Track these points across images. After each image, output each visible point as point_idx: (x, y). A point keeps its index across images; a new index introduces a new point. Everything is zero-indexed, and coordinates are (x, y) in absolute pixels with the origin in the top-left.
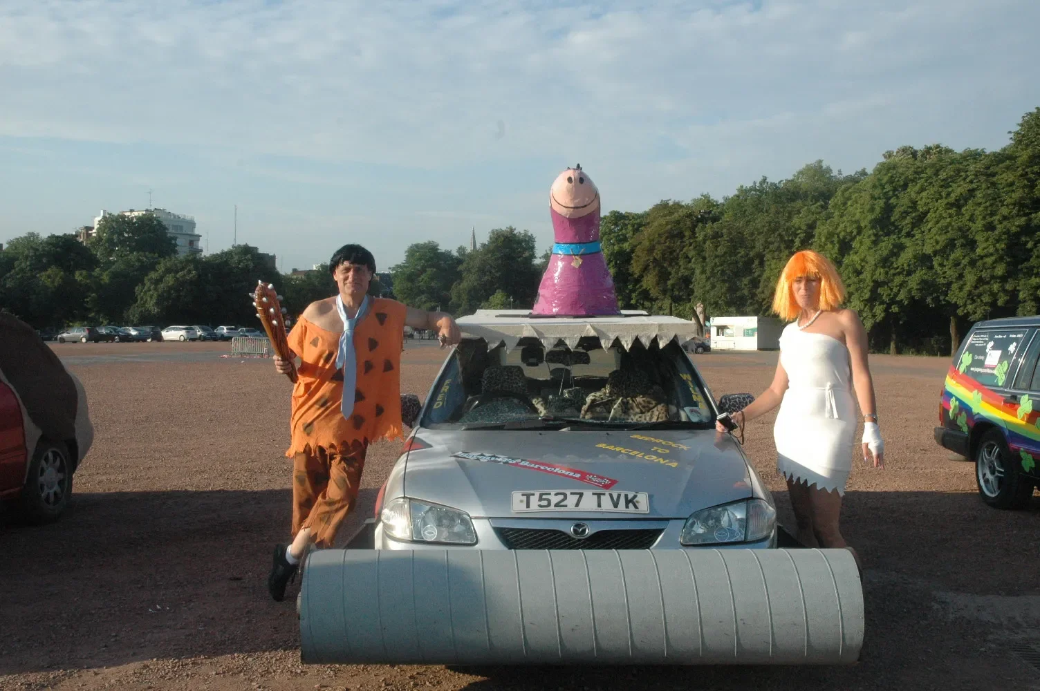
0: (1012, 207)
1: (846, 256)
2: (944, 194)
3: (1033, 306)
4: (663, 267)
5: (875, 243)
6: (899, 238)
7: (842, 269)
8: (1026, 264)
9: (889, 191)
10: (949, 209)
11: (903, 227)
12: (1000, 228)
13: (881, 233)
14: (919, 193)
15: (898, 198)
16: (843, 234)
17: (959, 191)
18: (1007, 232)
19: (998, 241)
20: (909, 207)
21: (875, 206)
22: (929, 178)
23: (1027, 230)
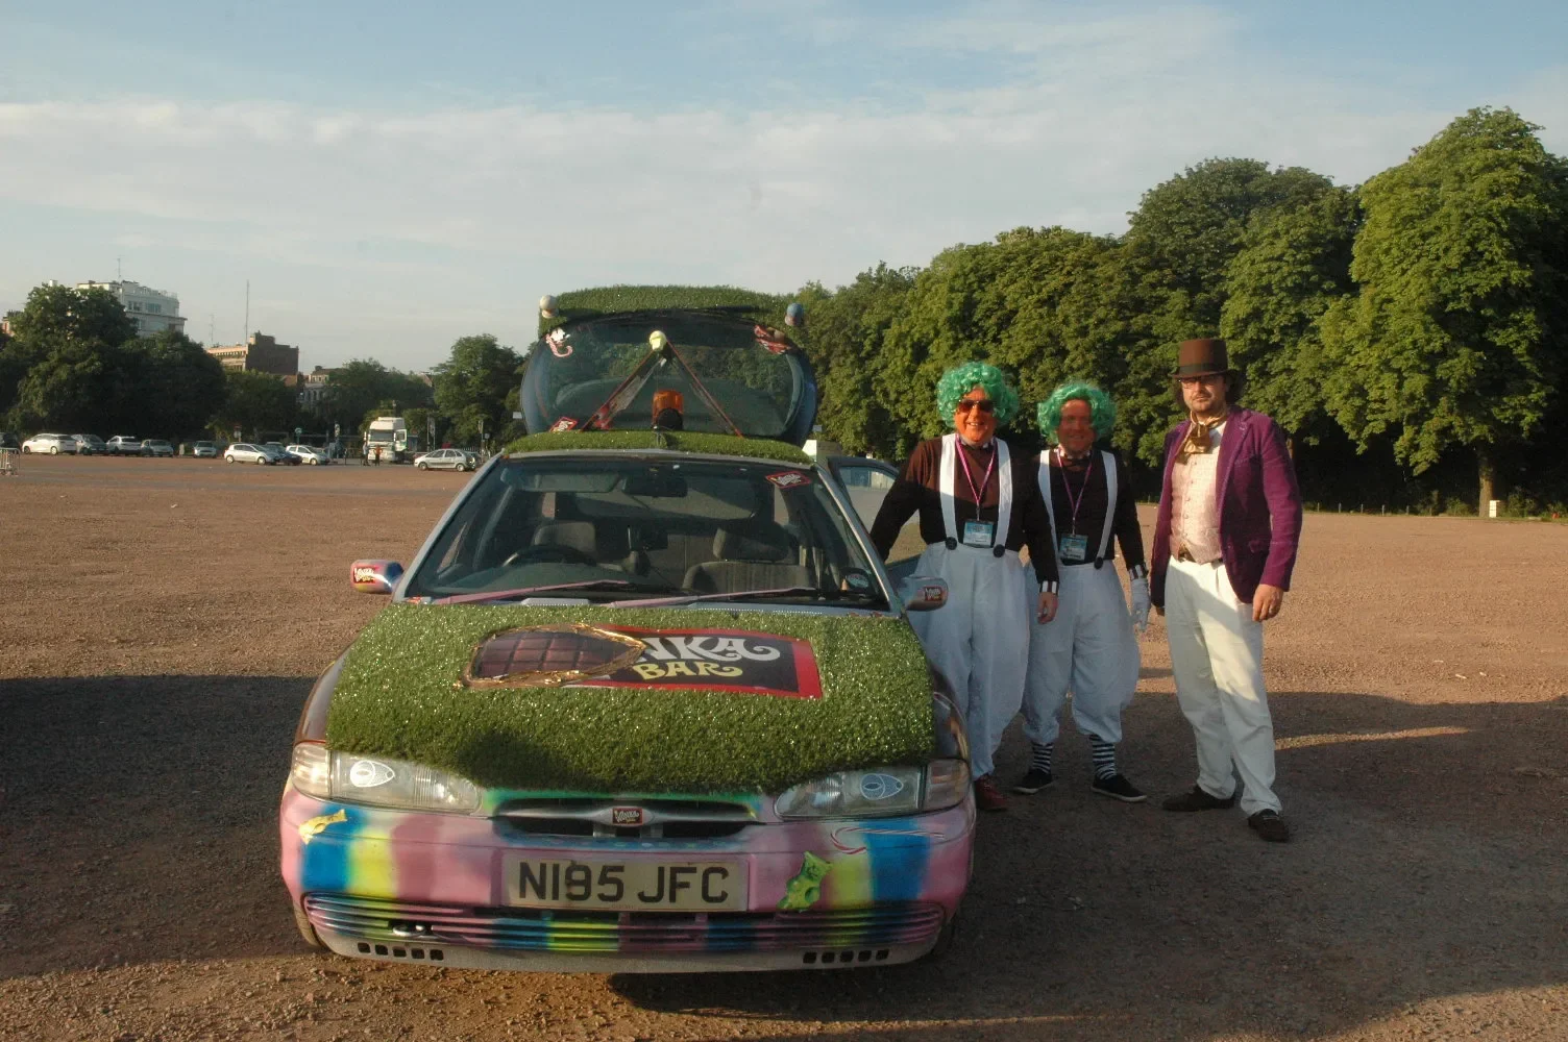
0: (1110, 308)
1: (922, 365)
2: (1035, 289)
3: (1129, 435)
5: (953, 348)
6: (984, 343)
7: (913, 383)
8: (1123, 382)
9: (970, 284)
11: (988, 329)
12: (1092, 332)
13: (961, 336)
14: (1007, 286)
15: (983, 289)
16: (917, 335)
17: (1053, 284)
18: (1101, 340)
19: (1088, 351)
20: (994, 303)
21: (954, 302)
22: (1020, 267)
23: (1126, 338)
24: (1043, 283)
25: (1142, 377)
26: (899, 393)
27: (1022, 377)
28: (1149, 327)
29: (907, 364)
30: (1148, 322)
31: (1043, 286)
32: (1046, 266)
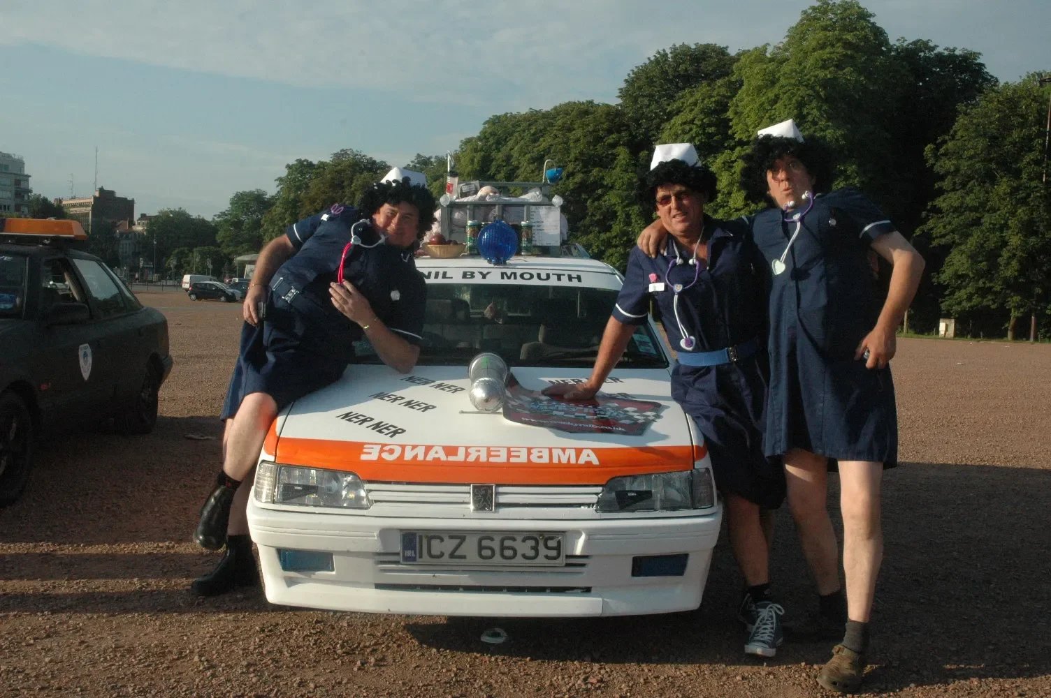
21: (476, 160)
22: (524, 131)
24: (536, 145)
25: (596, 219)
28: (602, 178)
30: (601, 174)
31: (537, 147)
32: (541, 131)
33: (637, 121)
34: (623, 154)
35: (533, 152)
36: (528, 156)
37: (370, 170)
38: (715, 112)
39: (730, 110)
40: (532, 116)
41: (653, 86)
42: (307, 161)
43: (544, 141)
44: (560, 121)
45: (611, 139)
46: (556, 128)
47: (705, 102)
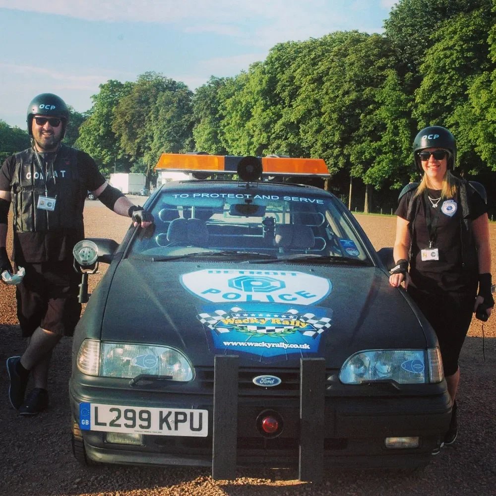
2: (311, 72)
4: (133, 129)
5: (263, 111)
8: (356, 133)
9: (277, 69)
10: (312, 84)
11: (285, 98)
13: (269, 103)
14: (296, 70)
16: (244, 103)
17: (323, 68)
20: (288, 81)
21: (263, 80)
22: (305, 56)
23: (360, 104)
24: (316, 68)
25: (368, 130)
26: (233, 140)
27: (300, 130)
28: (374, 96)
29: (238, 122)
30: (372, 93)
31: (316, 70)
32: (319, 56)
33: (402, 47)
34: (391, 75)
35: (313, 74)
36: (309, 77)
37: (170, 89)
38: (472, 38)
39: (490, 37)
40: (312, 44)
41: (415, 17)
42: (117, 81)
43: (322, 64)
44: (336, 48)
45: (381, 62)
46: (332, 54)
47: (464, 30)
